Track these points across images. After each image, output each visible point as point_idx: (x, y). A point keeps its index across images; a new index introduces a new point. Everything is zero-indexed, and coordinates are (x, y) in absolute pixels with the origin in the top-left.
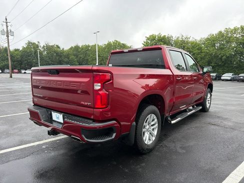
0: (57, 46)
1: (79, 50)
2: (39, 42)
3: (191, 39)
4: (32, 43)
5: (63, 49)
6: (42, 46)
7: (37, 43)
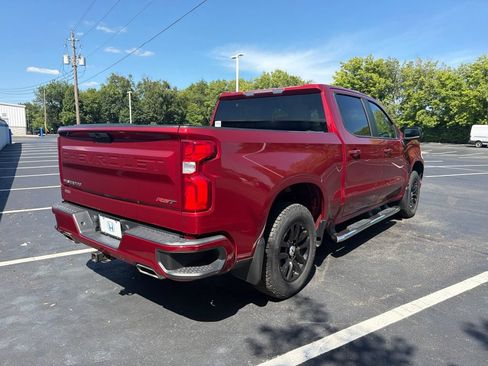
0: (165, 83)
1: (206, 91)
2: (131, 76)
3: (439, 66)
4: (117, 78)
5: (175, 89)
6: (136, 84)
7: (127, 78)
